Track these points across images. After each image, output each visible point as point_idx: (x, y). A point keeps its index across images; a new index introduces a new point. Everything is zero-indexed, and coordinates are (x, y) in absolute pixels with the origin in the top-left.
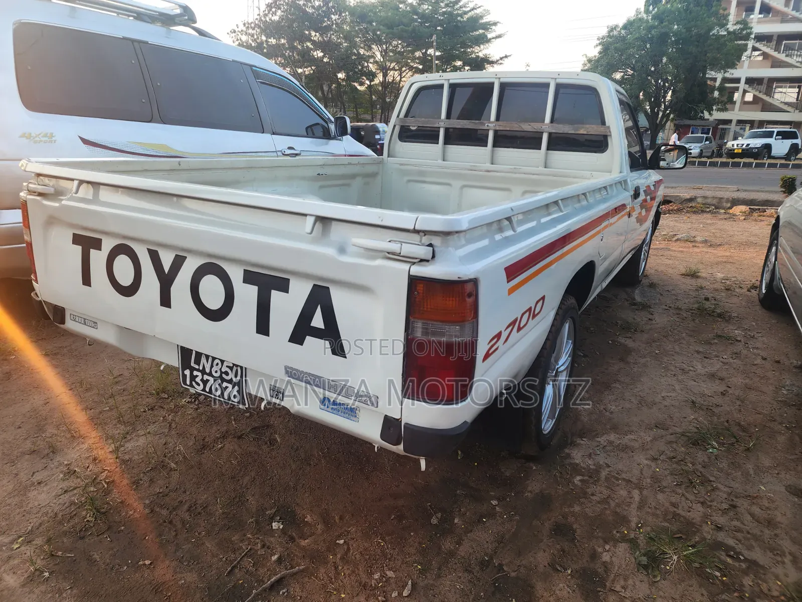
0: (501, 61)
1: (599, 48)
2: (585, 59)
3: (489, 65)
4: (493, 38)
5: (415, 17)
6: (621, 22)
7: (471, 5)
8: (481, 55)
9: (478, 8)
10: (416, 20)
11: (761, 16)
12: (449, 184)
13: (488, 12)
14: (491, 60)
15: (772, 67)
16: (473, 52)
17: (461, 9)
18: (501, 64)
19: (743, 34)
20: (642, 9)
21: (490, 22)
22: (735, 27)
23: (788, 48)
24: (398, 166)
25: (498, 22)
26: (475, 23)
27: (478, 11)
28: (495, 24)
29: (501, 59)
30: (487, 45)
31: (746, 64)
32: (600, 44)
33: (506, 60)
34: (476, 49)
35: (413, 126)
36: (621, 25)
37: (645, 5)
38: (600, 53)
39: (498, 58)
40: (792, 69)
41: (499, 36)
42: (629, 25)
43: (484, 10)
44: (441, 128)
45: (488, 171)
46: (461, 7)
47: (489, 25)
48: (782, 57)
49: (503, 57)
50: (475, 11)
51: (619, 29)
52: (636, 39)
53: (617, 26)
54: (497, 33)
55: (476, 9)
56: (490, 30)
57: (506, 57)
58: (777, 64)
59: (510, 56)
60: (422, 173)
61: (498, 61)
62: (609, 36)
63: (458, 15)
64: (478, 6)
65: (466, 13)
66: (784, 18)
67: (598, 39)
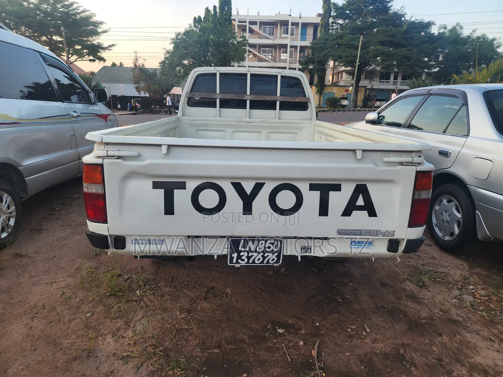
0: (109, 48)
1: (173, 45)
2: (165, 51)
3: (102, 50)
4: (101, 32)
5: (38, 12)
6: (182, 31)
7: (81, 9)
8: (95, 42)
9: (86, 11)
10: (38, 15)
11: (249, 34)
12: (224, 131)
13: (94, 15)
14: (103, 46)
15: (259, 61)
16: (88, 41)
17: (74, 11)
18: (110, 50)
19: (244, 43)
20: (192, 25)
21: (97, 21)
22: (240, 39)
23: (264, 52)
24: (190, 122)
25: (103, 23)
26: (87, 21)
27: (87, 13)
28: (101, 23)
29: (110, 46)
30: (97, 37)
31: (247, 59)
32: (173, 43)
33: (113, 48)
34: (90, 39)
35: (196, 97)
36: (182, 32)
37: (194, 23)
38: (174, 48)
39: (108, 46)
40: (267, 63)
41: (105, 32)
42: (187, 33)
43: (92, 13)
44: (217, 99)
45: (249, 123)
46: (74, 9)
47: (97, 23)
48: (262, 56)
49: (111, 46)
50: (85, 13)
51: (181, 35)
52: (193, 41)
53: (180, 33)
54: (104, 29)
55: (85, 12)
56: (98, 27)
57: (113, 45)
58: (261, 60)
59: (116, 45)
60: (207, 125)
61: (108, 47)
62: (177, 39)
63: (73, 14)
64: (86, 10)
65: (79, 14)
66: (261, 37)
67: (171, 40)
